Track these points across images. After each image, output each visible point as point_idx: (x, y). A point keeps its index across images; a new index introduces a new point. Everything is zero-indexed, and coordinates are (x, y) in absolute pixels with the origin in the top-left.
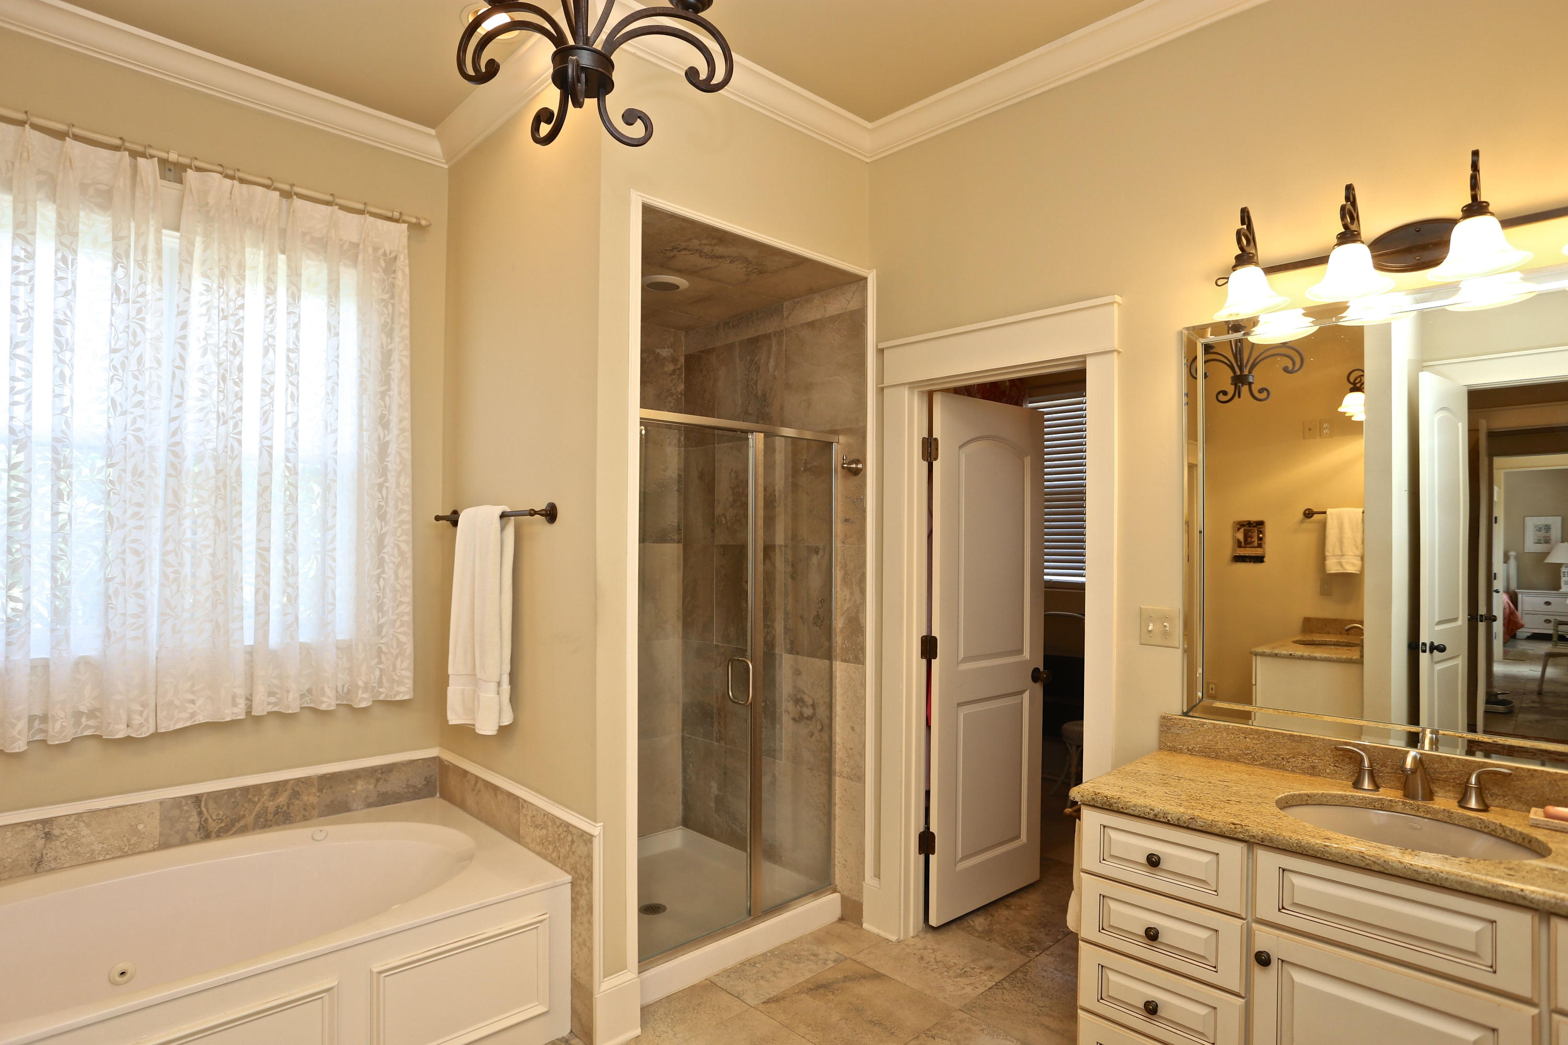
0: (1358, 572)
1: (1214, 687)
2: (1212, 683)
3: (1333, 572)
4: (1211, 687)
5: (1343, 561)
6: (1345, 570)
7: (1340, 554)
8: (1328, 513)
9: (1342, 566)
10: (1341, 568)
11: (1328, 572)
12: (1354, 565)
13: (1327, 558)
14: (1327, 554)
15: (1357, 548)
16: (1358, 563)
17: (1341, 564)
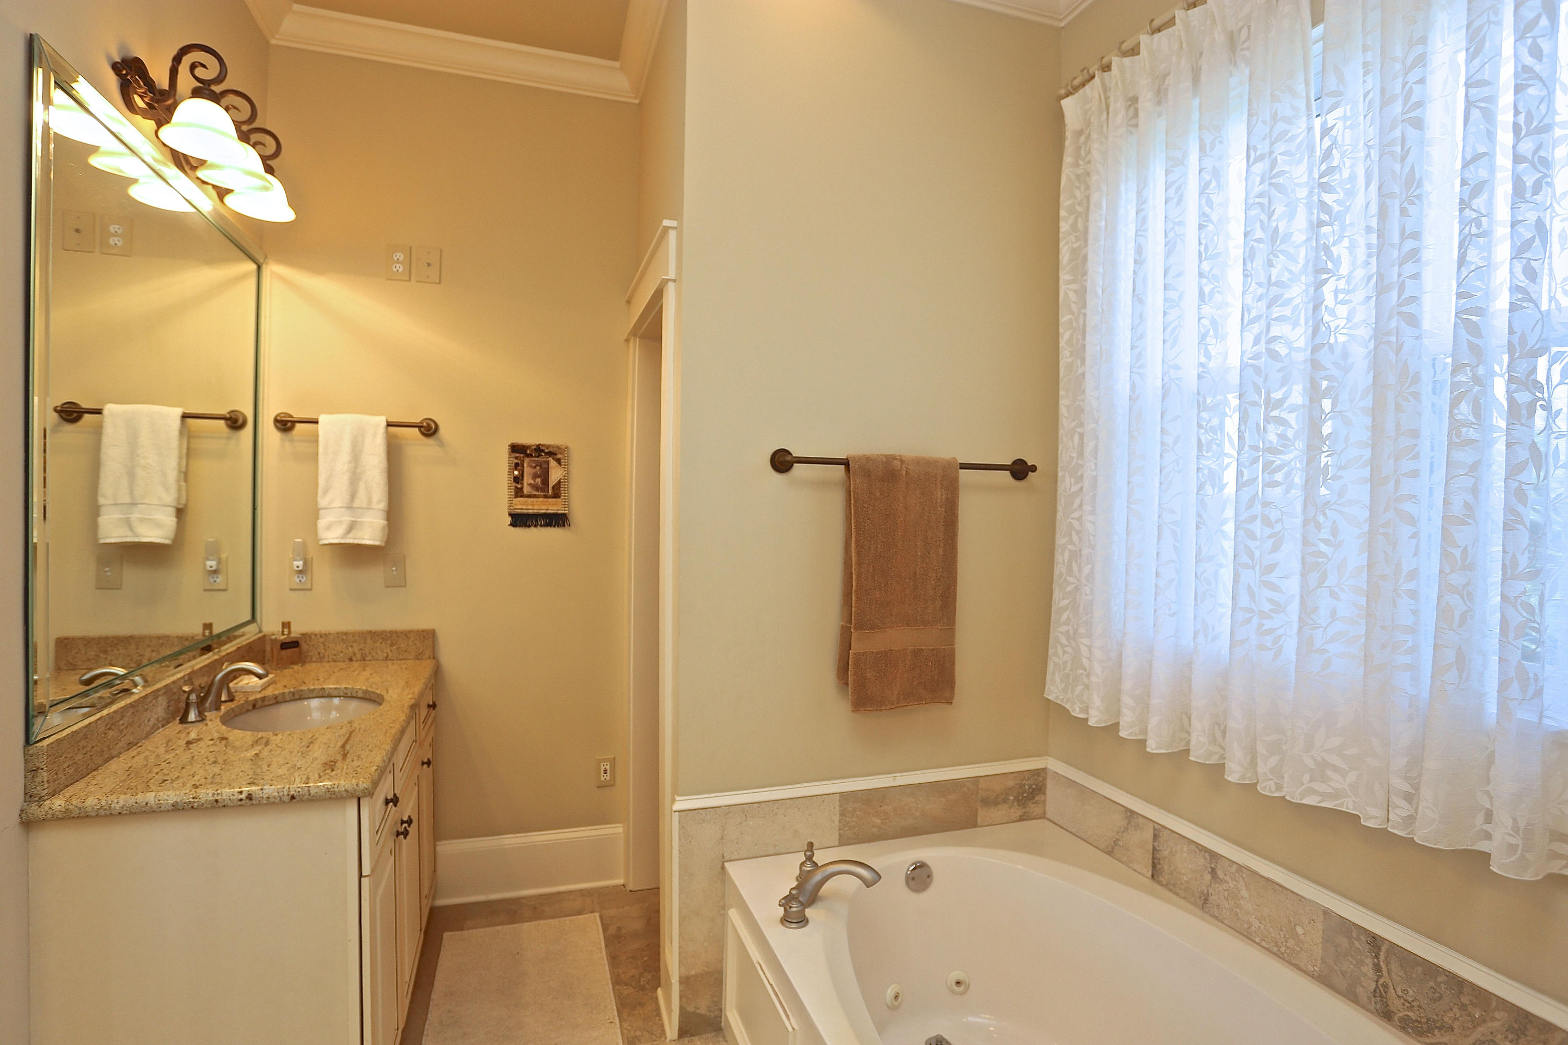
0: (167, 542)
1: (608, 768)
2: (605, 760)
3: (113, 541)
4: (603, 768)
5: (135, 516)
6: (137, 536)
7: (128, 501)
8: (105, 412)
9: (131, 528)
10: (130, 533)
11: (102, 541)
12: (158, 525)
13: (103, 510)
14: (101, 501)
15: (167, 489)
16: (169, 520)
17: (128, 523)
